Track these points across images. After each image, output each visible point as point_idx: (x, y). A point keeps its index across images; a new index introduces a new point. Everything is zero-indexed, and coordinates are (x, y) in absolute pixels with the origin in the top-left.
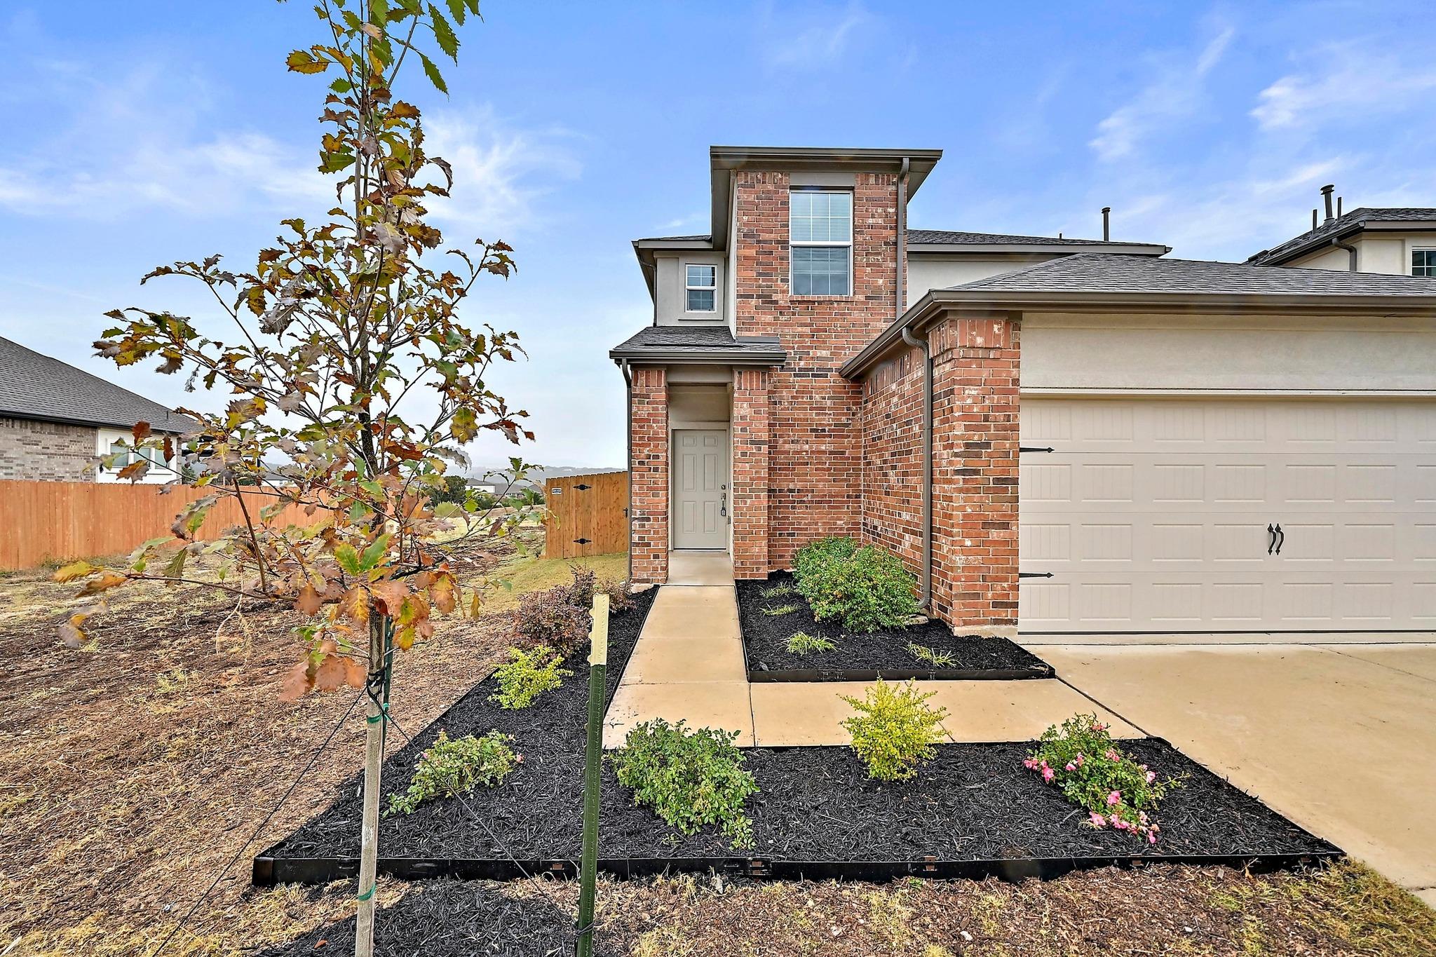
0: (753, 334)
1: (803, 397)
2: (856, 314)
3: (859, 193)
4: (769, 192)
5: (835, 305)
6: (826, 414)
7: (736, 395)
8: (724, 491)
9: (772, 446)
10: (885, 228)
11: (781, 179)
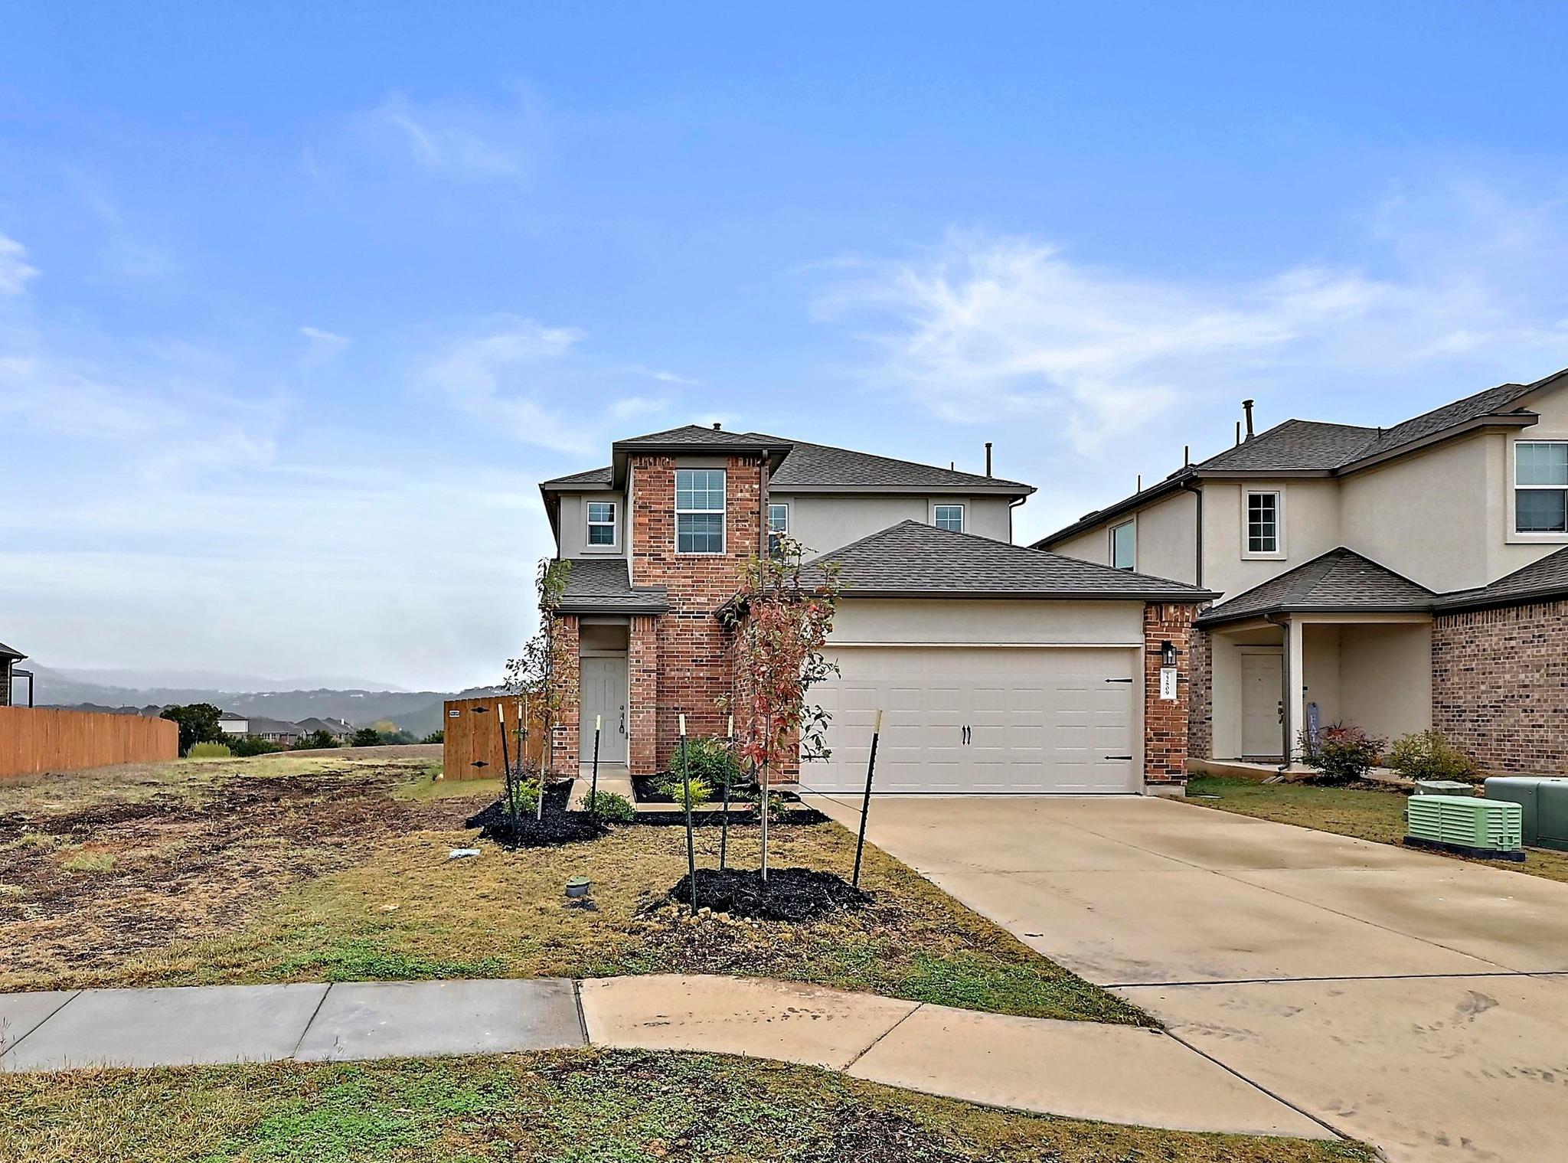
0: (646, 584)
1: (685, 635)
2: (727, 569)
3: (730, 473)
4: (659, 472)
5: (711, 561)
6: (704, 648)
7: (632, 635)
8: (622, 711)
9: (660, 673)
10: (751, 500)
11: (668, 462)
